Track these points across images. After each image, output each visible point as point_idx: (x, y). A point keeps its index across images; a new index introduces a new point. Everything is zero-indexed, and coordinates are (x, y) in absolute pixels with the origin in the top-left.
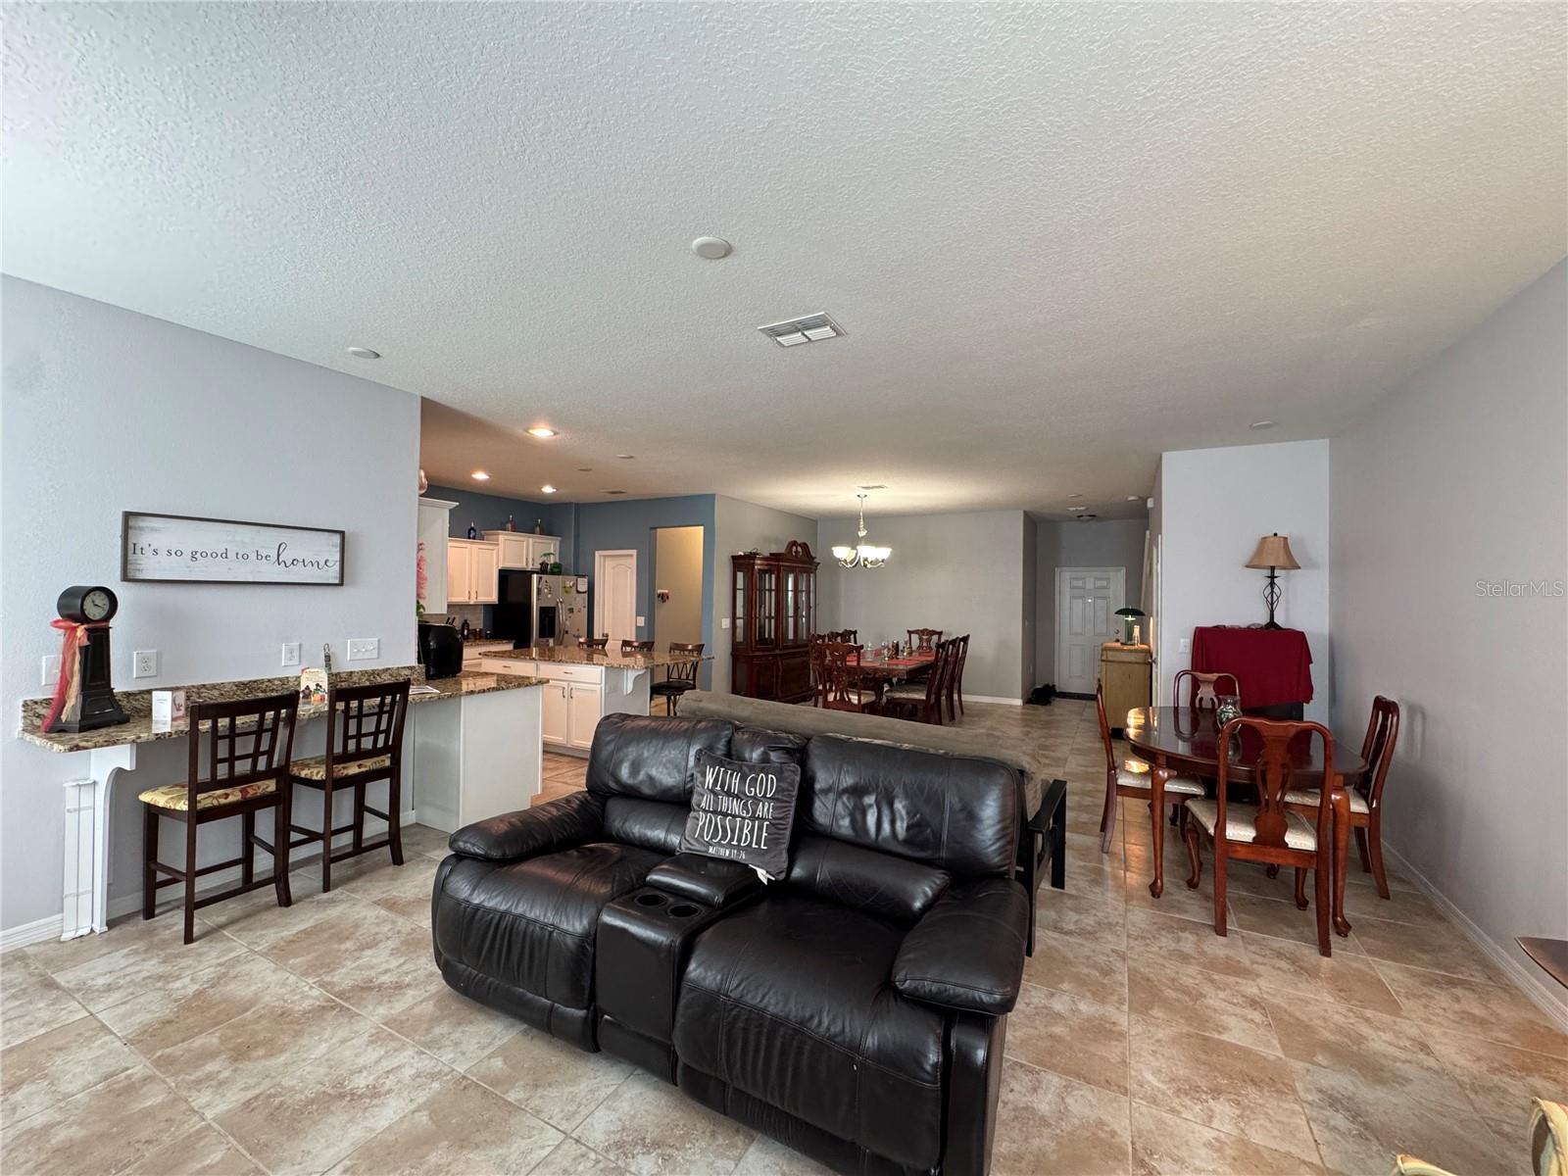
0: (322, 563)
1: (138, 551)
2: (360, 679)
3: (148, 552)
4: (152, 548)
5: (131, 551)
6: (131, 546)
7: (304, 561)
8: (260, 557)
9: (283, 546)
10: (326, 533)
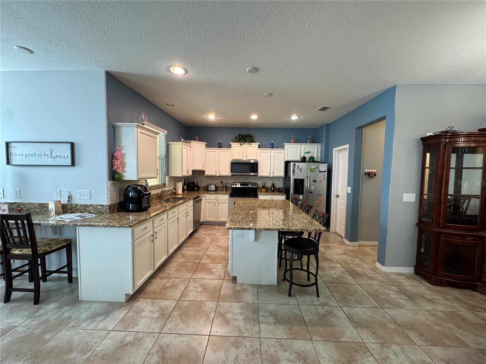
0: (66, 157)
1: (12, 155)
2: (80, 208)
3: (14, 155)
4: (15, 153)
5: (10, 155)
6: (9, 153)
7: (60, 156)
8: (45, 155)
9: (52, 150)
10: (67, 144)
